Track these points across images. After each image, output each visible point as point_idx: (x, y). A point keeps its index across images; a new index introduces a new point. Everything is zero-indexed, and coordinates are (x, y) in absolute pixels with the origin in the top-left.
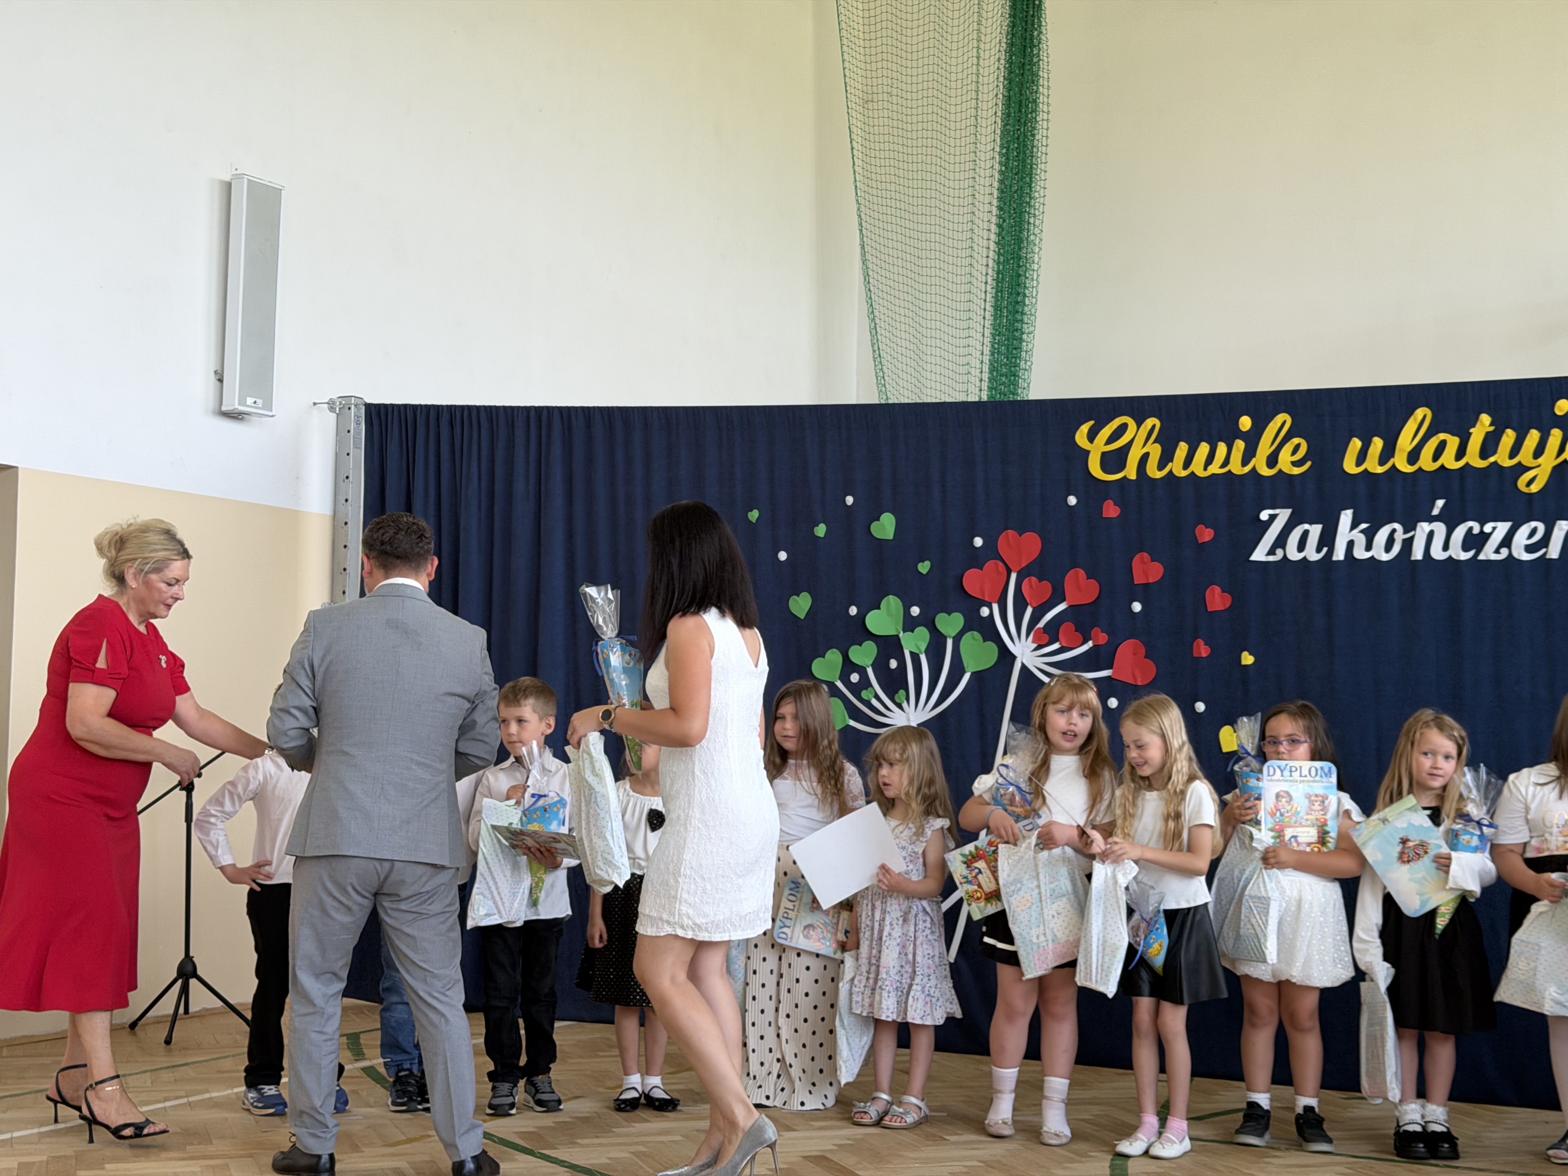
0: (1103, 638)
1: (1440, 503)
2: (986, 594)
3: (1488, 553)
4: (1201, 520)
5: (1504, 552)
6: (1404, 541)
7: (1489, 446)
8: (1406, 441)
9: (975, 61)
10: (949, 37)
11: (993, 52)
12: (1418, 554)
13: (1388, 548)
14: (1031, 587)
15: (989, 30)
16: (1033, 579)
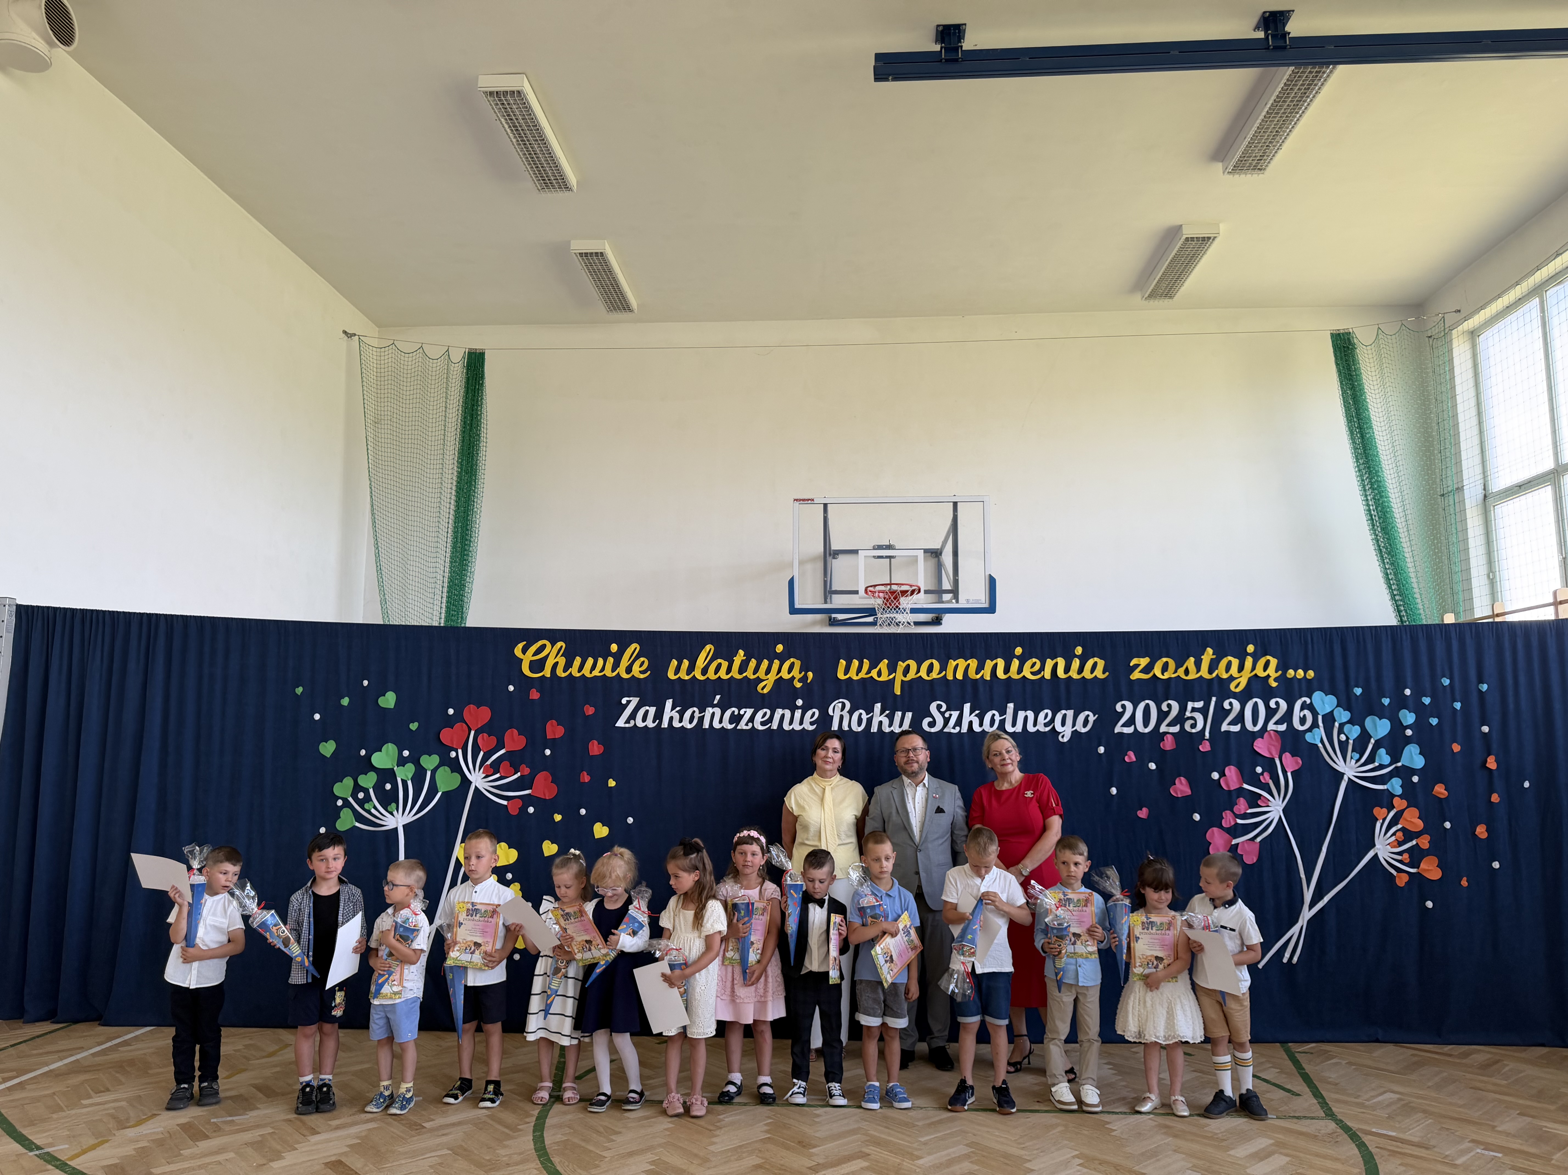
0: (527, 771)
1: (718, 697)
2: (455, 743)
3: (742, 726)
4: (587, 702)
5: (750, 725)
6: (699, 717)
7: (743, 668)
8: (700, 662)
9: (444, 409)
10: (429, 394)
11: (454, 405)
12: (706, 725)
13: (691, 721)
14: (483, 739)
15: (452, 394)
16: (485, 734)
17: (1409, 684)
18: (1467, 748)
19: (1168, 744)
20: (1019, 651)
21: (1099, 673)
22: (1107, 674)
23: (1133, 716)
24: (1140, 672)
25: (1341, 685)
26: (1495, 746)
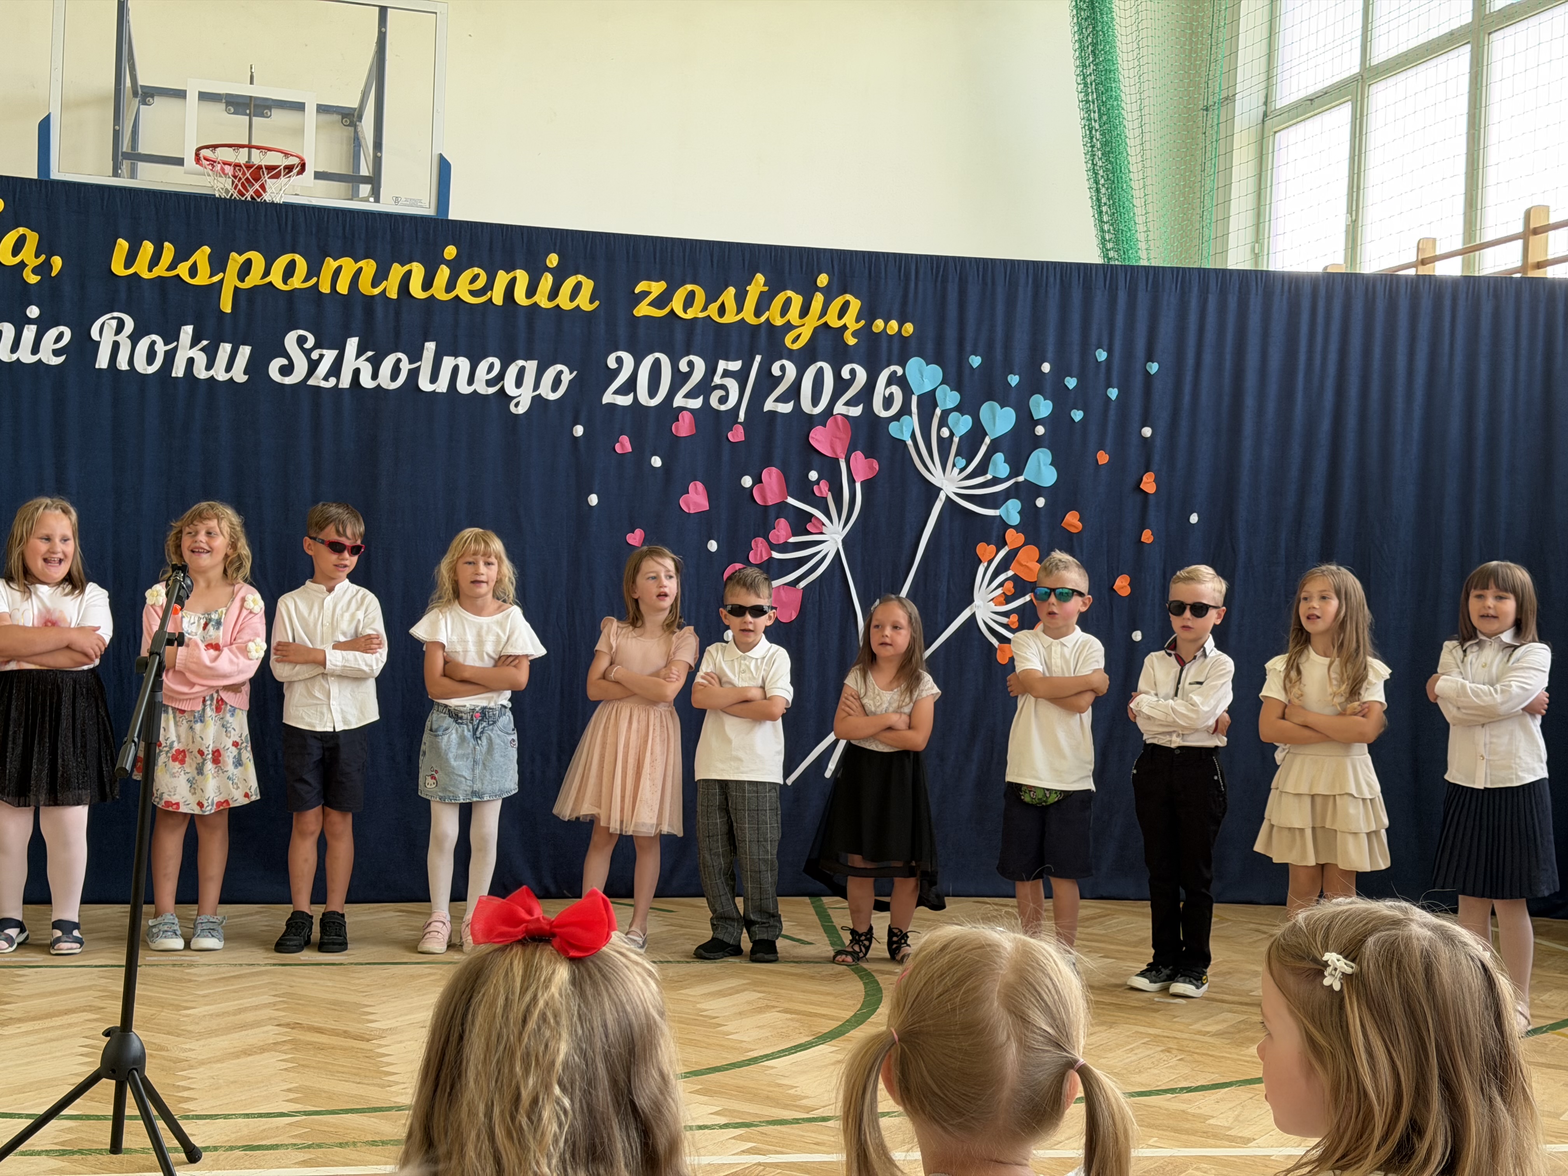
17: (1050, 354)
18: (1118, 457)
19: (684, 427)
20: (450, 252)
21: (584, 302)
22: (597, 303)
23: (633, 379)
24: (651, 304)
25: (951, 350)
26: (1156, 458)
